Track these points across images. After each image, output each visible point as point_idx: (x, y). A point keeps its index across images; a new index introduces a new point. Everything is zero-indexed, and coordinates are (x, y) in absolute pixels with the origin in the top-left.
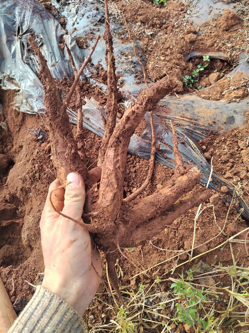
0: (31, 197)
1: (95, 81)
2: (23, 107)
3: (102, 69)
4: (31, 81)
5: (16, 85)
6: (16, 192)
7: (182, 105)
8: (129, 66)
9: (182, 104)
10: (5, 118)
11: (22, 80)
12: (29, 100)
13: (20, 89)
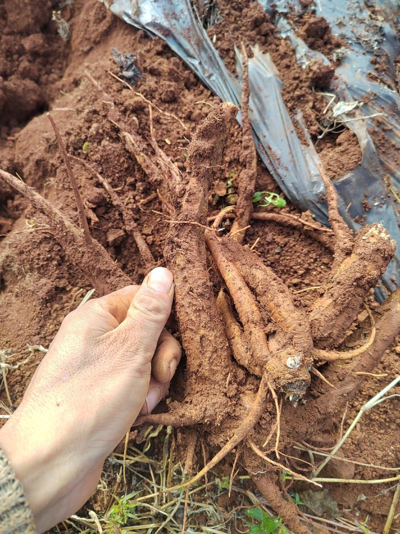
0: (49, 188)
1: (288, 27)
3: (314, 12)
6: (25, 162)
8: (370, 34)
10: (72, 17)
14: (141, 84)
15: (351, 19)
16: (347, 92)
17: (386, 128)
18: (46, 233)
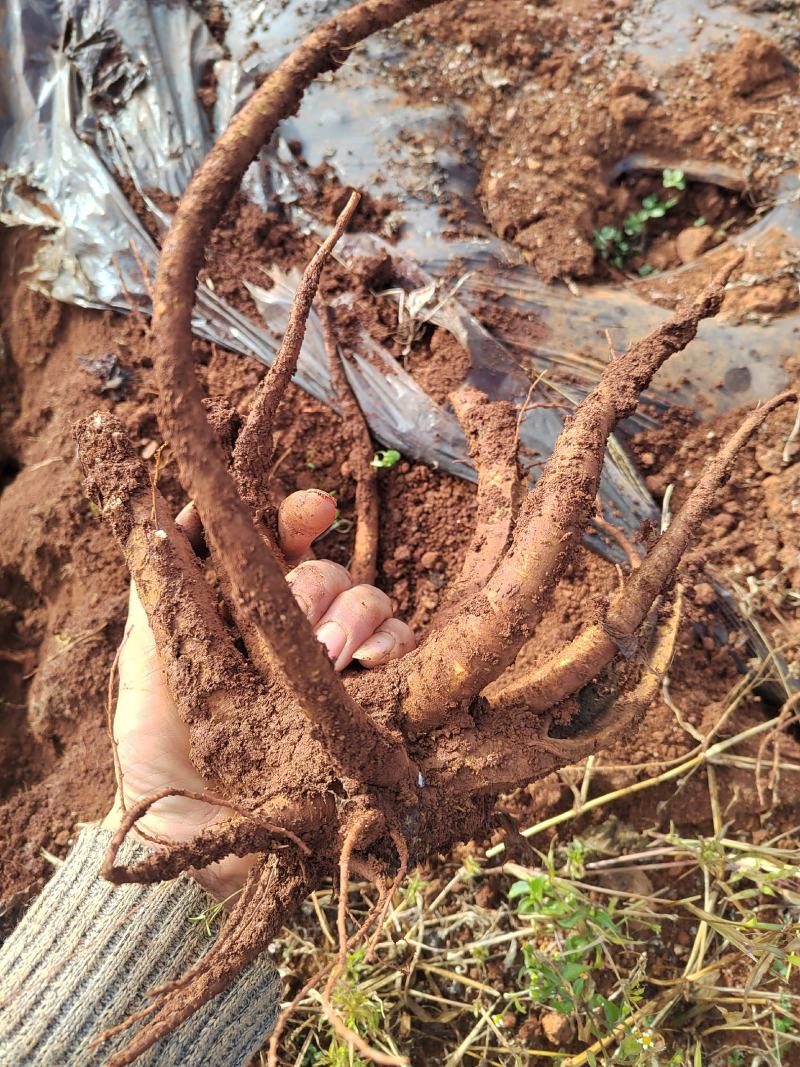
0: (70, 580)
1: (307, 218)
2: (65, 285)
3: (336, 180)
4: (97, 200)
5: (48, 211)
6: (19, 560)
7: (587, 319)
8: (424, 178)
9: (586, 314)
11: (68, 195)
12: (88, 261)
13: (59, 224)
14: (139, 388)
15: (389, 168)
16: (422, 273)
17: (495, 296)
18: (90, 642)
